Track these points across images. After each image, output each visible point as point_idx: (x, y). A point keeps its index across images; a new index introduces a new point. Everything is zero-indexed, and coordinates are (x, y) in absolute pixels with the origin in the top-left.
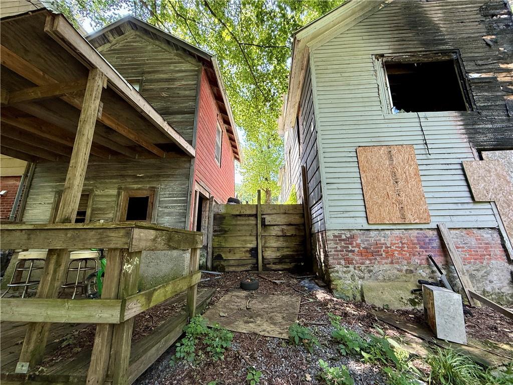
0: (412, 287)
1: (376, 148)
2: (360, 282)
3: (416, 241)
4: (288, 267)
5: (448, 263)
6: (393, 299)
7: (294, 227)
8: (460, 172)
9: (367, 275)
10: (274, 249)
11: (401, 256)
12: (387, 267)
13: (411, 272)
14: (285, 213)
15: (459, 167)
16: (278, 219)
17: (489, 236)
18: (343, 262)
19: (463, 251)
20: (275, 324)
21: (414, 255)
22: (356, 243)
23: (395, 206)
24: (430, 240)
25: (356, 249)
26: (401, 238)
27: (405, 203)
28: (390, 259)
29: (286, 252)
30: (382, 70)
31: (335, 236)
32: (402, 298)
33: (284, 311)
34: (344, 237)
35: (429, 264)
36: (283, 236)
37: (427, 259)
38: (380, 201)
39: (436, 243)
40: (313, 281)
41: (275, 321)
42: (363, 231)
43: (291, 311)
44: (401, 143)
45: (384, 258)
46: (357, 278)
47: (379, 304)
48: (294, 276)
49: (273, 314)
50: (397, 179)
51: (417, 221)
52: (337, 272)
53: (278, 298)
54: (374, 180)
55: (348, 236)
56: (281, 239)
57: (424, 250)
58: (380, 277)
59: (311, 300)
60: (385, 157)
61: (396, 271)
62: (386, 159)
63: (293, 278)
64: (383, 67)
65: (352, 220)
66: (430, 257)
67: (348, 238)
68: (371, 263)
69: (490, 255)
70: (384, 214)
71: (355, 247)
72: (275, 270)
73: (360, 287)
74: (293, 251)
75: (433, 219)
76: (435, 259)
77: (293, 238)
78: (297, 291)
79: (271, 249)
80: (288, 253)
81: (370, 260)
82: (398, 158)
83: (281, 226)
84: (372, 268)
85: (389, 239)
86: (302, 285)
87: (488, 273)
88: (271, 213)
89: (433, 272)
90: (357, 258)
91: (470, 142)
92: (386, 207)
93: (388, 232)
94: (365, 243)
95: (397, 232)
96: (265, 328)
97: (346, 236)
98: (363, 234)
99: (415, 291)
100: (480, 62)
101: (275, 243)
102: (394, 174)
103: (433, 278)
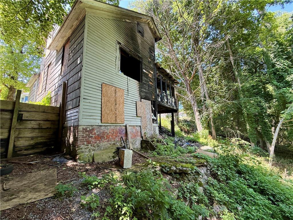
0: (114, 151)
1: (111, 86)
2: (93, 152)
3: (118, 131)
4: (40, 151)
5: (127, 139)
6: (106, 158)
7: (50, 122)
8: (135, 105)
9: (97, 148)
10: (27, 139)
11: (112, 138)
12: (106, 143)
13: (115, 144)
14: (44, 112)
15: (135, 103)
16: (37, 116)
17: (138, 129)
18: (85, 143)
19: (131, 134)
20: (39, 191)
21: (117, 137)
22: (94, 132)
23: (114, 115)
24: (123, 130)
25: (94, 136)
26: (113, 130)
27: (117, 114)
28: (108, 140)
29: (40, 140)
30: (119, 50)
31: (83, 129)
32: (110, 156)
33: (45, 180)
34: (88, 129)
35: (121, 140)
36: (39, 128)
37: (121, 138)
38: (108, 112)
39: (124, 132)
40: (62, 157)
41: (39, 190)
42: (98, 127)
43: (51, 178)
44: (120, 87)
45: (105, 139)
46: (91, 151)
47: (100, 161)
48: (45, 156)
49: (35, 185)
50: (116, 103)
51: (120, 122)
52: (82, 149)
53: (36, 173)
54: (107, 101)
55: (90, 129)
56: (37, 131)
57: (120, 134)
58: (102, 149)
59: (64, 169)
60: (114, 92)
61: (109, 145)
62: (114, 93)
63: (46, 158)
64: (119, 49)
65: (94, 121)
66: (122, 137)
67: (91, 130)
68: (99, 142)
69: (137, 135)
70: (109, 119)
71: (93, 135)
72: (26, 155)
73: (92, 155)
74: (46, 139)
75: (125, 122)
76: (123, 138)
77: (47, 129)
78: (52, 166)
79: (24, 139)
80: (42, 141)
81: (99, 141)
82: (118, 94)
83: (38, 121)
84: (99, 145)
85: (109, 130)
86: (54, 161)
87: (136, 142)
88: (29, 110)
89: (122, 143)
90: (93, 140)
91: (139, 94)
92: (110, 115)
93: (109, 127)
94: (98, 132)
95: (112, 127)
96: (31, 197)
97: (89, 129)
98: (98, 128)
99: (115, 152)
100: (146, 67)
101: (30, 134)
102: (116, 101)
103: (121, 146)
